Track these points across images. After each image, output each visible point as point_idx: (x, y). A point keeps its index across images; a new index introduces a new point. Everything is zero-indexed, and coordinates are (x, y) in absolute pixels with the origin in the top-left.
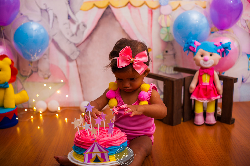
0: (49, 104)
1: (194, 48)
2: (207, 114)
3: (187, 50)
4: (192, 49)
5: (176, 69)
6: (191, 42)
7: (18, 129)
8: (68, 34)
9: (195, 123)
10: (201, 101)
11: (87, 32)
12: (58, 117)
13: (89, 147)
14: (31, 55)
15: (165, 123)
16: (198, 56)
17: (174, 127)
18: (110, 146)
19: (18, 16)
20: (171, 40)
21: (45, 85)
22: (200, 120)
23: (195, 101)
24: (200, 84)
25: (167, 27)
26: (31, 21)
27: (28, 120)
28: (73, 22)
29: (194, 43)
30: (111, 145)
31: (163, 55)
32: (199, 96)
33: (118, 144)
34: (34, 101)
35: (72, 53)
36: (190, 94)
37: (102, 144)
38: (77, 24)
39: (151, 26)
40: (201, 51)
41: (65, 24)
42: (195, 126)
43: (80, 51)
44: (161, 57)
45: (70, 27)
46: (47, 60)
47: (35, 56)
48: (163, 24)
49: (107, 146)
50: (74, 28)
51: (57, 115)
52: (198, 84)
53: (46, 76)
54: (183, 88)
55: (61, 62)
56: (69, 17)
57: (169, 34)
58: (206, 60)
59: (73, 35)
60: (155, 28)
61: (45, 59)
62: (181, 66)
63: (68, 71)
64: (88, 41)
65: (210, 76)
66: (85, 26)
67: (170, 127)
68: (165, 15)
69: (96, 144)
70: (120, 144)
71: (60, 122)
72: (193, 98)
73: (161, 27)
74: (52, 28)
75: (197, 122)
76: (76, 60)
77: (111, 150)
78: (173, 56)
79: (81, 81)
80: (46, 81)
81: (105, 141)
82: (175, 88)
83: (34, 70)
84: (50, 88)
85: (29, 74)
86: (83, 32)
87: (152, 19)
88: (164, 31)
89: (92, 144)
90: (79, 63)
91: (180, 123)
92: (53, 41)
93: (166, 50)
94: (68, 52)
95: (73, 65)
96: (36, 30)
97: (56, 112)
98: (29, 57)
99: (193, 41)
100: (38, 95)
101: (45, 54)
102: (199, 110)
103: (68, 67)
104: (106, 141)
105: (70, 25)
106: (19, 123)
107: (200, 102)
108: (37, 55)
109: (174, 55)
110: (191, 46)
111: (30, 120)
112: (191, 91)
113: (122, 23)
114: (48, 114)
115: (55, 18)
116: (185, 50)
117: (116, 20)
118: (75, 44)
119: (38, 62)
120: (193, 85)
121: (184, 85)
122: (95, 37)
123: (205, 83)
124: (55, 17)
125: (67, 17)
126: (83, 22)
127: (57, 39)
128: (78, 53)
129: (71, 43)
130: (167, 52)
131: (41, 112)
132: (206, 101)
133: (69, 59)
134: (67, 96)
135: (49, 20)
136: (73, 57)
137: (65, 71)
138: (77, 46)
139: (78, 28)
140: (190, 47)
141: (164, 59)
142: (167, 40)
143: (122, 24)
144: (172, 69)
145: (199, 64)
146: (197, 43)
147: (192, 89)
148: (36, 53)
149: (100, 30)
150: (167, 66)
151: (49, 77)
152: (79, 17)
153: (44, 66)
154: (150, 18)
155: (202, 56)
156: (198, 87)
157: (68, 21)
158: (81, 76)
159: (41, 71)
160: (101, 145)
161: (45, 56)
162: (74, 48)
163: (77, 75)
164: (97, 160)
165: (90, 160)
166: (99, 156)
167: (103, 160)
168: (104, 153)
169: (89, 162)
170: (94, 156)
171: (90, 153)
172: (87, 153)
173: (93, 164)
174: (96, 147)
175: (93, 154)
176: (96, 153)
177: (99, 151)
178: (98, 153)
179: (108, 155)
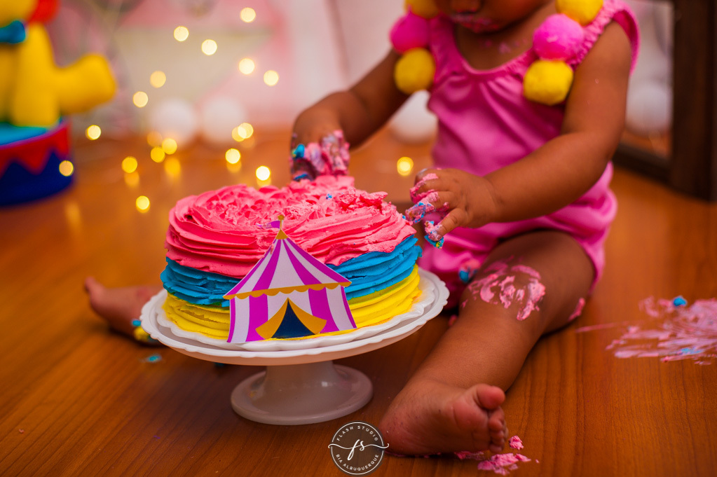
13: (253, 263)
18: (351, 256)
30: (354, 250)
33: (387, 245)
37: (316, 247)
49: (335, 257)
70: (394, 243)
77: (354, 275)
81: (324, 230)
104: (329, 234)
160: (310, 254)
164: (291, 326)
165: (259, 330)
166: (302, 304)
167: (323, 323)
168: (324, 290)
169: (253, 336)
170: (275, 308)
171: (258, 294)
172: (242, 296)
173: (270, 349)
174: (284, 260)
175: (271, 301)
176: (287, 290)
177: (300, 283)
178: (295, 292)
179: (345, 296)
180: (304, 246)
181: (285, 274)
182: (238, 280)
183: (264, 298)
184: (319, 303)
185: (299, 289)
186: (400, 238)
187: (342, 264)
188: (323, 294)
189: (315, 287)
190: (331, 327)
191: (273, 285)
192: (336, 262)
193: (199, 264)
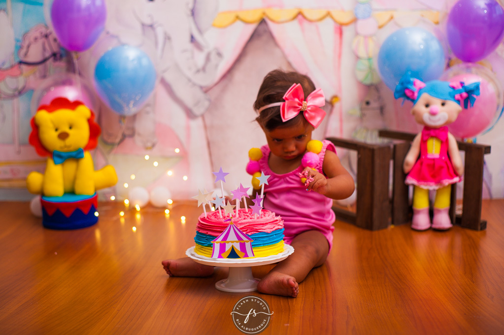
0: (153, 193)
1: (413, 93)
2: (435, 212)
3: (400, 97)
4: (409, 94)
5: (383, 134)
6: (409, 82)
7: (98, 234)
8: (190, 69)
9: (414, 226)
10: (425, 187)
11: (224, 66)
12: (167, 215)
13: (221, 232)
14: (124, 105)
15: (359, 226)
16: (420, 107)
17: (376, 233)
18: (255, 232)
19: (102, 36)
20: (375, 81)
21: (147, 157)
22: (422, 221)
23: (414, 186)
24: (423, 157)
25: (369, 59)
26: (125, 44)
27: (115, 218)
28: (199, 47)
29: (414, 84)
30: (256, 230)
31: (362, 109)
32: (421, 178)
33: (269, 231)
34: (126, 185)
35: (197, 103)
36: (405, 176)
37: (241, 229)
38: (206, 51)
39: (340, 56)
40: (425, 97)
41: (185, 51)
42: (414, 234)
43: (210, 100)
44: (357, 112)
45: (193, 57)
46: (151, 115)
47: (131, 106)
48: (362, 53)
49: (249, 232)
50: (200, 58)
51: (167, 212)
52: (419, 158)
53: (149, 145)
54: (391, 163)
55: (175, 118)
56: (192, 39)
57: (371, 70)
58: (433, 114)
59: (198, 71)
60: (347, 60)
61: (147, 113)
62: (394, 127)
63: (188, 136)
64: (225, 82)
65: (442, 143)
66: (219, 54)
67: (367, 233)
68: (366, 37)
69: (232, 228)
70: (272, 230)
71: (171, 226)
72: (410, 181)
73: (358, 58)
74: (161, 57)
75: (417, 225)
76: (203, 116)
77: (256, 239)
78: (378, 111)
79: (210, 154)
80: (149, 151)
81: (246, 223)
82: (378, 161)
83: (127, 133)
84: (156, 164)
85: (118, 140)
86: (217, 66)
87: (341, 43)
88: (363, 65)
89: (226, 227)
90: (208, 122)
91: (386, 227)
92: (163, 82)
93: (367, 99)
94: (189, 102)
95: (197, 124)
96: (133, 60)
97: (164, 208)
98: (120, 108)
99: (412, 80)
100: (133, 177)
101: (148, 105)
102: (421, 203)
103: (188, 128)
104: (248, 224)
105: (193, 53)
106: (100, 223)
107: (422, 189)
108: (134, 105)
109: (382, 109)
110: (407, 89)
111: (118, 220)
112: (407, 169)
113: (287, 50)
114: (150, 210)
115: (167, 41)
116: (397, 96)
117: (276, 44)
118: (201, 87)
119: (134, 117)
120: (411, 158)
121: (394, 158)
122: (238, 75)
123: (433, 155)
124: (168, 38)
125: (188, 38)
126: (216, 49)
127: (169, 77)
128: (207, 104)
129: (194, 85)
130: (368, 103)
131: (138, 208)
132: (433, 187)
133: (190, 114)
134: (185, 178)
135: (156, 43)
136: (198, 111)
137: (182, 135)
138: (206, 90)
139: (208, 58)
140: (407, 91)
141: (362, 117)
142: (368, 82)
144: (376, 134)
145: (422, 122)
146: (419, 83)
147: (408, 164)
148: (132, 102)
149: (248, 61)
150: (367, 129)
151: (153, 145)
152: (210, 39)
153: (144, 126)
154: (338, 41)
155: (427, 106)
156: (419, 162)
157: (189, 46)
158: (211, 145)
159: (139, 135)
161: (148, 109)
162: (200, 94)
163: (205, 143)
164: (233, 255)
165: (222, 255)
166: (237, 247)
167: (244, 254)
168: (245, 243)
169: (220, 256)
170: (228, 248)
171: (223, 242)
172: (217, 243)
173: (226, 261)
174: (232, 232)
175: (227, 245)
176: (232, 242)
177: (237, 240)
179: (252, 246)
180: (238, 228)
181: (232, 236)
183: (224, 244)
184: (243, 247)
185: (236, 242)
186: (274, 229)
187: (252, 235)
188: (244, 244)
189: (242, 242)
190: (246, 256)
192: (249, 234)
193: (205, 232)
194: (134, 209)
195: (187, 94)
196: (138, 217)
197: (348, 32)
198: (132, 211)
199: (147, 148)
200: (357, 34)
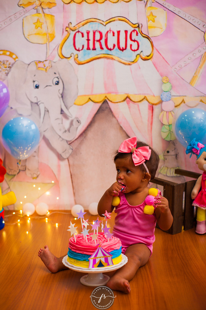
0: (37, 207)
1: (197, 151)
3: (189, 152)
4: (195, 151)
5: (178, 171)
6: (195, 144)
8: (60, 130)
9: (197, 232)
10: (204, 208)
11: (81, 128)
12: (47, 221)
13: (94, 252)
14: (21, 153)
16: (201, 160)
17: (174, 236)
18: (112, 250)
19: (7, 110)
20: (173, 139)
21: (34, 186)
22: (202, 229)
23: (197, 207)
24: (203, 190)
25: (169, 125)
26: (21, 115)
28: (66, 117)
29: (198, 145)
31: (164, 156)
34: (21, 203)
35: (64, 151)
38: (70, 119)
39: (152, 123)
40: (204, 154)
41: (57, 119)
42: (197, 236)
43: (72, 149)
45: (62, 123)
46: (36, 157)
47: (25, 154)
48: (165, 122)
50: (67, 124)
51: (47, 219)
52: (200, 190)
53: (35, 176)
54: (184, 193)
55: (52, 160)
56: (62, 112)
57: (170, 132)
59: (66, 131)
60: (156, 126)
62: (184, 168)
63: (59, 171)
64: (82, 138)
66: (78, 122)
67: (169, 235)
68: (167, 112)
69: (100, 250)
71: (49, 227)
72: (195, 204)
73: (163, 125)
74: (43, 123)
75: (199, 231)
76: (68, 159)
77: (113, 254)
78: (174, 157)
80: (34, 181)
83: (22, 168)
84: (39, 189)
85: (16, 173)
86: (77, 128)
87: (152, 116)
88: (166, 129)
90: (71, 162)
92: (44, 138)
93: (168, 150)
94: (60, 151)
95: (64, 164)
96: (26, 126)
99: (197, 143)
100: (25, 197)
102: (201, 217)
103: (59, 166)
105: (62, 120)
106: (6, 227)
107: (202, 209)
108: (27, 153)
109: (176, 155)
111: (17, 224)
112: (193, 197)
114: (36, 217)
115: (47, 113)
116: (187, 152)
117: (113, 116)
118: (67, 141)
119: (26, 161)
120: (196, 190)
122: (90, 134)
124: (47, 111)
125: (59, 111)
126: (76, 118)
127: (48, 135)
128: (70, 151)
129: (63, 139)
130: (168, 152)
131: (28, 215)
133: (60, 157)
134: (58, 198)
135: (40, 114)
136: (65, 156)
137: (55, 170)
138: (70, 143)
139: (71, 124)
140: (193, 149)
141: (165, 160)
142: (168, 139)
143: (119, 120)
144: (173, 171)
145: (202, 168)
146: (201, 145)
147: (194, 194)
148: (25, 151)
149: (96, 126)
150: (168, 168)
151: (38, 177)
152: (73, 112)
153: (32, 165)
154: (151, 114)
155: (205, 159)
156: (200, 192)
157: (60, 116)
158: (73, 176)
159: (29, 170)
160: (105, 250)
161: (35, 154)
162: (66, 146)
163: (69, 175)
164: (101, 265)
165: (94, 266)
166: (103, 260)
169: (93, 267)
170: (98, 261)
171: (94, 258)
172: (92, 259)
173: (97, 269)
175: (97, 259)
176: (100, 257)
177: (103, 256)
178: (102, 258)
179: (112, 258)
180: (104, 249)
181: (100, 254)
182: (90, 256)
183: (95, 259)
184: (106, 260)
187: (111, 252)
189: (106, 257)
190: (108, 265)
191: (97, 256)
193: (81, 252)
194: (26, 216)
195: (58, 145)
196: (29, 221)
197: (157, 109)
198: (24, 218)
199: (33, 178)
200: (162, 110)
